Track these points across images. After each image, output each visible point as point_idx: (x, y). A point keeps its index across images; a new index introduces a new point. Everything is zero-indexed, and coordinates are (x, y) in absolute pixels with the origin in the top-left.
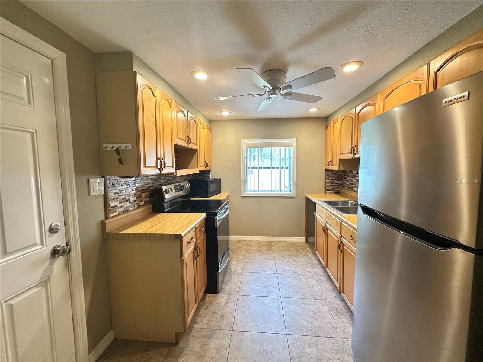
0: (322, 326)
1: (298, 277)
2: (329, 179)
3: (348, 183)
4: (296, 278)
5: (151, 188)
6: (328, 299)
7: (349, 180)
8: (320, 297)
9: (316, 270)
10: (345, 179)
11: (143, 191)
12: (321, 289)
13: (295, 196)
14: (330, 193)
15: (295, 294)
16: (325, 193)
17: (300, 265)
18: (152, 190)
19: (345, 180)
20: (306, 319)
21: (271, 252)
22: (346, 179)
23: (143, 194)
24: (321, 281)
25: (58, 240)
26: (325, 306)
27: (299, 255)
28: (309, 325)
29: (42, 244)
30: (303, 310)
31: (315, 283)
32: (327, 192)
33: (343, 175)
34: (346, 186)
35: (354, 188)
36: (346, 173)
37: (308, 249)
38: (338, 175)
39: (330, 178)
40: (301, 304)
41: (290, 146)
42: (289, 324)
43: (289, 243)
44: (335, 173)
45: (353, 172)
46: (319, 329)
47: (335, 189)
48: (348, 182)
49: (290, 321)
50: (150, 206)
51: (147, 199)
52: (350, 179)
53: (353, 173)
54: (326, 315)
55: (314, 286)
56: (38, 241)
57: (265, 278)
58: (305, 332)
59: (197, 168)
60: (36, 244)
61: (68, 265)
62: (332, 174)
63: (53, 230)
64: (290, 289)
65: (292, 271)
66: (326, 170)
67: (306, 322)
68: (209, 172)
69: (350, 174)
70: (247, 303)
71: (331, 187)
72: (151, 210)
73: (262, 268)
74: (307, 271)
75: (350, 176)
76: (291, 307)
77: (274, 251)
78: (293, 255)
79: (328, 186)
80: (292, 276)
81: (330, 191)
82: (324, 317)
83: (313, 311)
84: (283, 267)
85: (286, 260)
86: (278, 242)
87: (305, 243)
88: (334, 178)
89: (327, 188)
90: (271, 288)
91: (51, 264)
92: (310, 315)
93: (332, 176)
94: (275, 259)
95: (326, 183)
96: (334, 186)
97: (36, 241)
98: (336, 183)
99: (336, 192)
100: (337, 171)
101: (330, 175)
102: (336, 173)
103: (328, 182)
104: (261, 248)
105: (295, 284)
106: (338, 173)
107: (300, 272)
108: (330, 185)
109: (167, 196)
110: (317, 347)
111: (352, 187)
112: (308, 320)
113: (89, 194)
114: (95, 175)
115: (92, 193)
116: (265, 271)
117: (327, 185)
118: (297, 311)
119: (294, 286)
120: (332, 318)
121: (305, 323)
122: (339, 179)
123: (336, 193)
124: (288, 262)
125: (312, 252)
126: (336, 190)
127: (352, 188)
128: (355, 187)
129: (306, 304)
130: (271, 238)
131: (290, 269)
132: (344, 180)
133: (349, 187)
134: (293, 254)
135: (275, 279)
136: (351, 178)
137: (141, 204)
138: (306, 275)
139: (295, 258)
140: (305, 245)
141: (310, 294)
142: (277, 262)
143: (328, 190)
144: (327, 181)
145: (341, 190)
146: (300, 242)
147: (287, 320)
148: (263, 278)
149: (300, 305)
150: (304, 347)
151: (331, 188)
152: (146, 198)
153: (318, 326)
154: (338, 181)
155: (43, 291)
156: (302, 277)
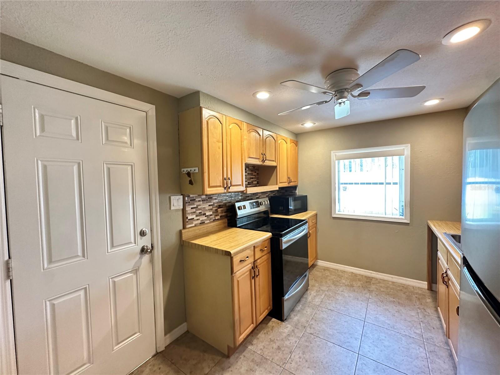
1: (396, 336)
4: (392, 336)
5: (227, 204)
9: (433, 336)
11: (220, 207)
12: (432, 366)
13: (409, 222)
15: (383, 358)
17: (405, 320)
18: (229, 206)
21: (366, 291)
23: (219, 210)
24: (436, 355)
25: (145, 242)
27: (409, 306)
29: (135, 243)
31: (423, 355)
41: (399, 154)
43: (399, 286)
50: (226, 220)
51: (224, 214)
56: (133, 241)
57: (345, 322)
59: (277, 184)
60: (131, 243)
61: (152, 261)
63: (143, 234)
64: (376, 348)
65: (389, 324)
68: (295, 188)
70: (311, 345)
72: (226, 224)
73: (346, 309)
74: (415, 333)
77: (370, 292)
78: (399, 303)
80: (386, 331)
84: (377, 316)
85: (385, 307)
86: (381, 281)
87: (428, 291)
90: (349, 337)
91: (141, 258)
94: (369, 301)
97: (131, 241)
104: (354, 283)
105: (388, 344)
107: (403, 331)
109: (240, 213)
113: (170, 209)
114: (175, 194)
115: (172, 208)
116: (349, 314)
119: (384, 346)
124: (388, 310)
125: (433, 307)
130: (371, 273)
131: (387, 321)
134: (400, 302)
135: (358, 328)
137: (217, 218)
138: (411, 337)
139: (401, 308)
141: (407, 367)
142: (370, 306)
146: (419, 288)
148: (343, 322)
152: (222, 213)
155: (135, 277)
156: (403, 338)
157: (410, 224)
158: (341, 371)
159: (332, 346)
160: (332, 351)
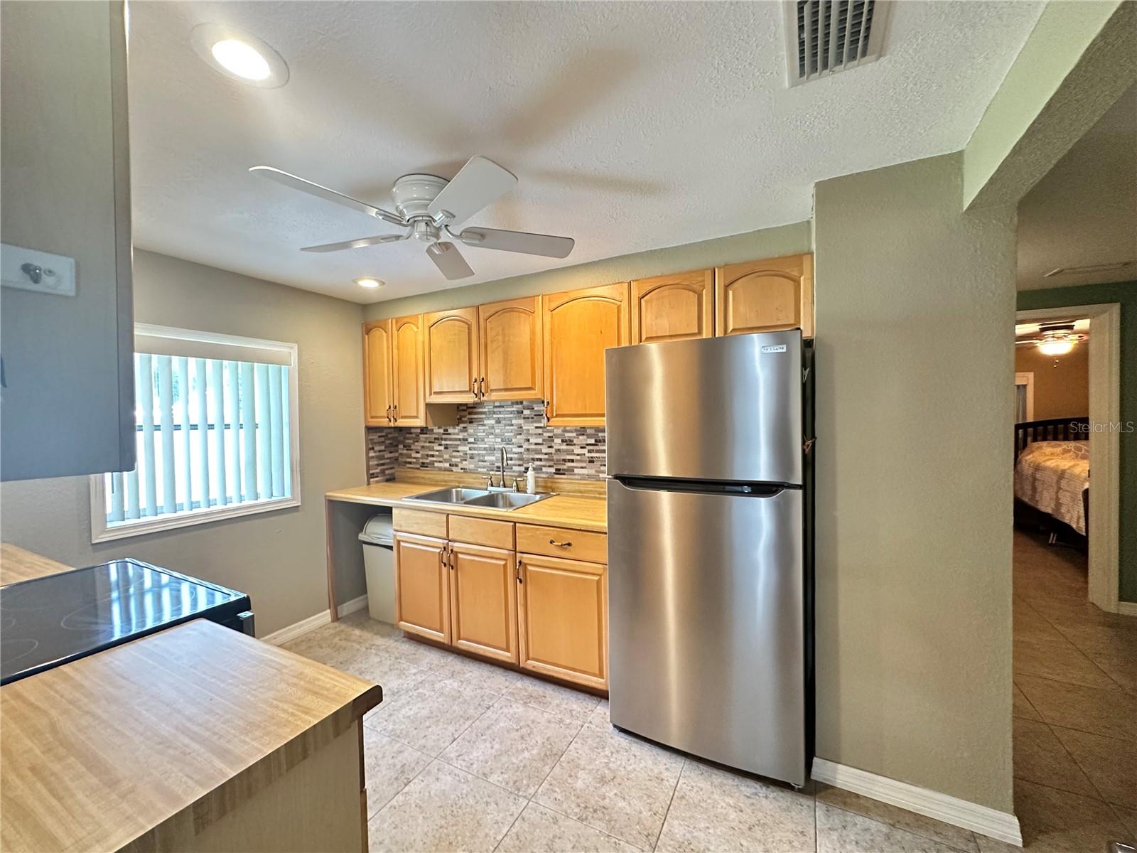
0: (548, 735)
1: (413, 697)
2: (373, 449)
3: (419, 455)
4: (412, 702)
6: (504, 691)
7: (419, 448)
8: (492, 699)
9: (427, 661)
10: (408, 447)
12: (475, 685)
13: (299, 504)
14: (377, 482)
15: (451, 728)
16: (369, 483)
17: (386, 673)
19: (407, 450)
20: (520, 748)
22: (410, 447)
24: (458, 673)
26: (514, 706)
27: (354, 655)
28: (535, 752)
30: (497, 739)
31: (455, 685)
32: (372, 480)
33: (401, 438)
34: (410, 463)
35: (436, 464)
36: (411, 433)
37: (357, 632)
38: (389, 439)
39: (377, 448)
40: (482, 735)
42: (512, 783)
43: (296, 645)
44: (384, 434)
45: (432, 430)
46: (551, 744)
47: (387, 472)
48: (418, 452)
49: (506, 776)
52: (423, 447)
53: (434, 434)
54: (532, 718)
55: (460, 689)
58: (544, 766)
62: (380, 437)
64: (430, 730)
66: (370, 429)
67: (526, 752)
69: (421, 436)
71: (380, 468)
74: (415, 674)
75: (421, 439)
76: (475, 754)
78: (341, 663)
79: (373, 466)
80: (399, 704)
81: (377, 477)
82: (533, 722)
83: (511, 727)
87: (336, 624)
88: (383, 448)
89: (371, 472)
90: (391, 761)
92: (516, 737)
93: (379, 443)
95: (368, 459)
96: (383, 464)
98: (388, 459)
99: (388, 477)
100: (389, 431)
101: (375, 441)
102: (386, 435)
103: (373, 457)
105: (425, 712)
106: (390, 436)
107: (406, 685)
108: (376, 463)
110: (582, 768)
111: (432, 463)
112: (524, 746)
117: (371, 463)
118: (493, 751)
119: (428, 718)
120: (542, 714)
121: (526, 754)
122: (392, 449)
123: (387, 480)
125: (375, 634)
126: (389, 474)
127: (434, 464)
128: (440, 462)
129: (488, 728)
132: (403, 450)
133: (423, 463)
134: (341, 660)
136: (428, 444)
138: (421, 682)
139: (357, 666)
140: (338, 629)
141: (472, 707)
143: (372, 476)
144: (372, 454)
145: (398, 472)
146: (320, 628)
147: (500, 779)
149: (484, 737)
150: (571, 786)
151: (378, 471)
153: (544, 740)
154: (391, 452)
156: (420, 690)
157: (300, 508)
158: (466, 795)
159: (406, 797)
160: (417, 801)
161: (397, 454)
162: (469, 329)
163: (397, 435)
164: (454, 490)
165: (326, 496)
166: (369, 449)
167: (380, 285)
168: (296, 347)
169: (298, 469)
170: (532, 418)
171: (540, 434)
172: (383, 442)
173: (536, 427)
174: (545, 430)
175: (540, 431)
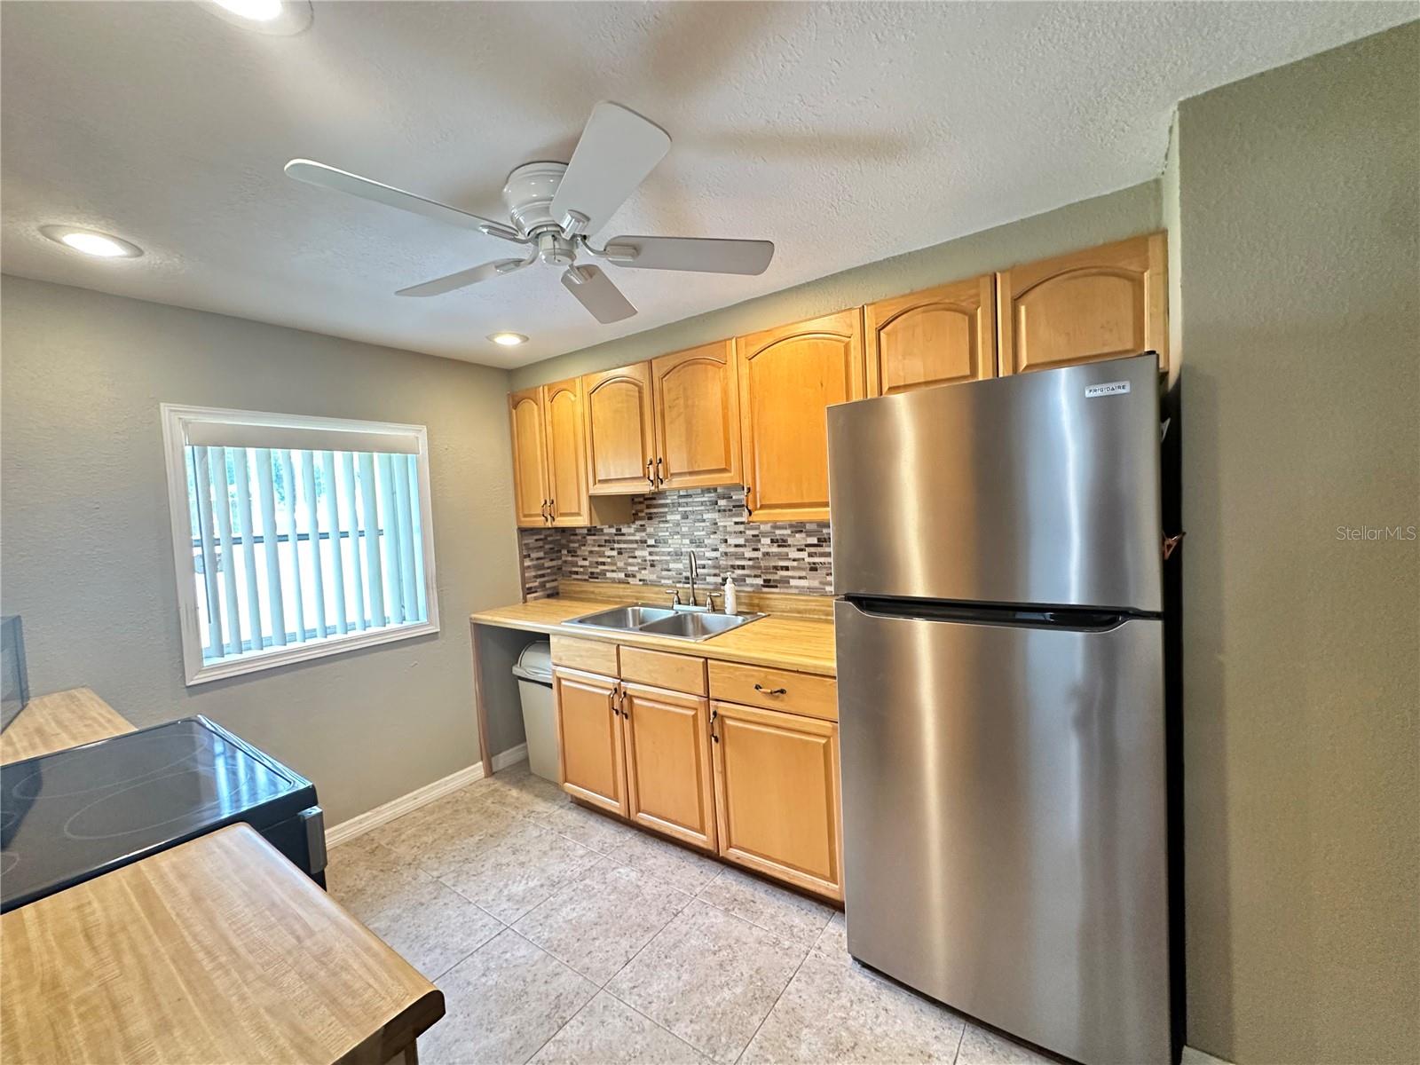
0: (758, 965)
1: (579, 891)
2: (529, 556)
3: (586, 563)
4: (576, 898)
6: (698, 890)
7: (587, 553)
8: (680, 900)
9: (598, 838)
10: (572, 552)
12: (658, 877)
13: (438, 630)
14: (536, 598)
15: (625, 943)
16: (525, 601)
17: (545, 853)
19: (572, 556)
20: (718, 983)
21: (407, 875)
22: (576, 552)
24: (638, 858)
26: (711, 914)
27: (508, 826)
28: (738, 990)
30: (686, 966)
31: (633, 875)
32: (529, 596)
33: (564, 541)
34: (577, 573)
35: (609, 575)
36: (576, 535)
37: (514, 793)
38: (550, 543)
39: (534, 555)
40: (666, 957)
41: (406, 449)
42: (704, 1040)
43: (440, 807)
44: (542, 537)
45: (602, 530)
46: (761, 980)
47: (548, 585)
48: (585, 559)
49: (697, 1027)
52: (591, 552)
53: (604, 535)
54: (736, 933)
55: (640, 883)
57: (484, 975)
58: (752, 1014)
62: (537, 540)
64: (597, 943)
65: (542, 886)
66: (523, 531)
67: (726, 989)
69: (589, 537)
71: (538, 580)
73: (438, 951)
74: (582, 857)
75: (589, 542)
76: (655, 987)
77: (414, 863)
78: (491, 836)
79: (530, 578)
80: (560, 899)
81: (536, 592)
82: (737, 941)
83: (706, 947)
84: (506, 892)
85: (488, 865)
86: (395, 825)
87: (490, 780)
88: (541, 554)
89: (527, 586)
90: (543, 988)
92: (712, 964)
93: (535, 548)
94: (448, 884)
95: (524, 569)
96: (543, 576)
98: (548, 568)
99: (549, 592)
100: (548, 532)
101: (531, 546)
102: (546, 538)
103: (529, 567)
104: (349, 882)
105: (592, 916)
106: (549, 539)
107: (569, 873)
108: (534, 574)
110: (807, 1023)
111: (603, 573)
112: (723, 979)
116: (462, 951)
117: (526, 575)
118: (681, 984)
119: (596, 924)
120: (750, 928)
121: (726, 994)
122: (554, 556)
123: (549, 596)
124: (501, 865)
125: (536, 796)
126: (550, 588)
127: (605, 575)
128: (613, 571)
129: (675, 946)
130: (360, 822)
131: (531, 884)
132: (567, 556)
133: (592, 573)
134: (490, 831)
135: (523, 952)
136: (597, 549)
138: (589, 869)
139: (510, 841)
140: (492, 787)
141: (654, 911)
142: (463, 891)
143: (530, 591)
144: (527, 563)
145: (562, 584)
146: (471, 785)
147: (689, 1031)
148: (483, 980)
149: (669, 961)
150: (790, 1053)
151: (536, 584)
153: (752, 973)
154: (552, 560)
156: (587, 881)
157: (439, 635)
158: (641, 1053)
159: (558, 1048)
160: (574, 1057)
161: (560, 562)
162: (640, 392)
163: (558, 538)
164: (630, 609)
165: (471, 619)
166: (524, 557)
167: (522, 342)
168: (425, 429)
169: (435, 586)
170: (730, 510)
171: (741, 532)
172: (541, 547)
173: (736, 523)
174: (748, 526)
175: (741, 528)
